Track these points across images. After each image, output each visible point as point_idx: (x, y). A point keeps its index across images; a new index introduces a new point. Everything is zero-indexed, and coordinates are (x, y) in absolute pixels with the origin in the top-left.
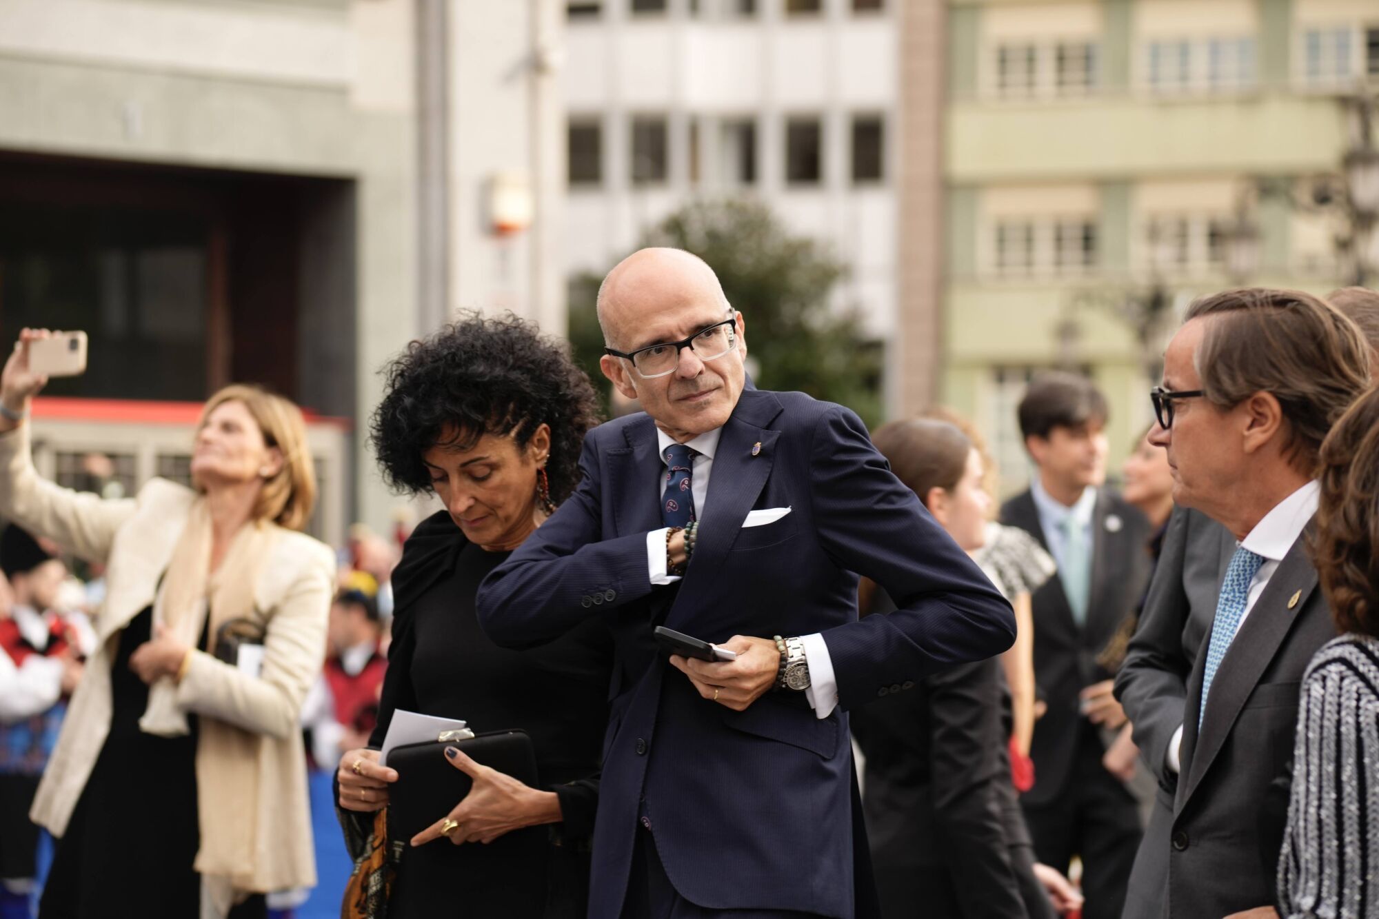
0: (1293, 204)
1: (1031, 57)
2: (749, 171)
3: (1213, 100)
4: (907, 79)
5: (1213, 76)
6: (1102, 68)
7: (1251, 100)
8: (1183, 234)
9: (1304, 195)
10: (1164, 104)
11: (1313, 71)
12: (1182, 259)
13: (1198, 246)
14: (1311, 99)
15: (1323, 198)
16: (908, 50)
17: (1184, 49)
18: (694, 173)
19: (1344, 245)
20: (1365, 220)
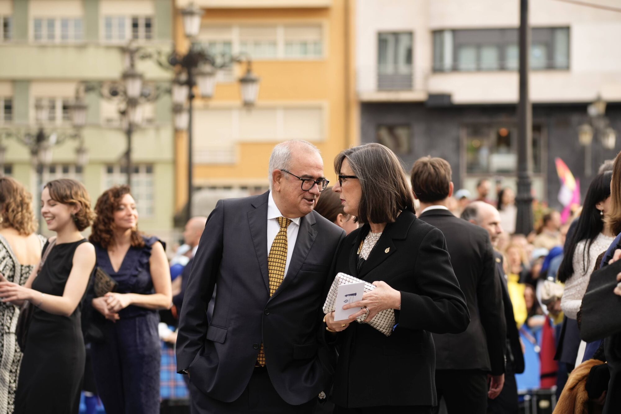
0: (102, 96)
3: (64, 46)
5: (64, 37)
6: (13, 30)
7: (82, 47)
8: (53, 108)
9: (106, 91)
10: (43, 47)
11: (109, 37)
12: (52, 119)
13: (59, 112)
14: (109, 48)
15: (114, 93)
17: (51, 23)
19: (123, 113)
20: (132, 103)
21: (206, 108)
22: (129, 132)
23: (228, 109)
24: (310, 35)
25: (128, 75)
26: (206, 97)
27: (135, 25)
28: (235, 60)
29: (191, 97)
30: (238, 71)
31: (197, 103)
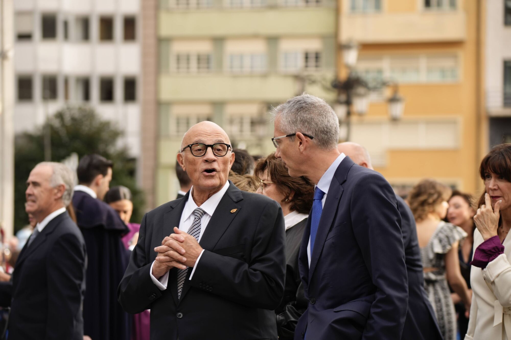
1: (188, 58)
2: (87, 96)
3: (251, 75)
4: (144, 65)
6: (213, 64)
7: (265, 76)
8: (241, 123)
10: (235, 76)
11: (286, 67)
12: (241, 131)
13: (247, 127)
14: (286, 76)
16: (144, 55)
17: (241, 57)
18: (66, 97)
21: (361, 123)
23: (378, 123)
24: (447, 63)
26: (361, 114)
27: (307, 57)
28: (384, 84)
29: (349, 114)
30: (388, 93)
31: (354, 119)
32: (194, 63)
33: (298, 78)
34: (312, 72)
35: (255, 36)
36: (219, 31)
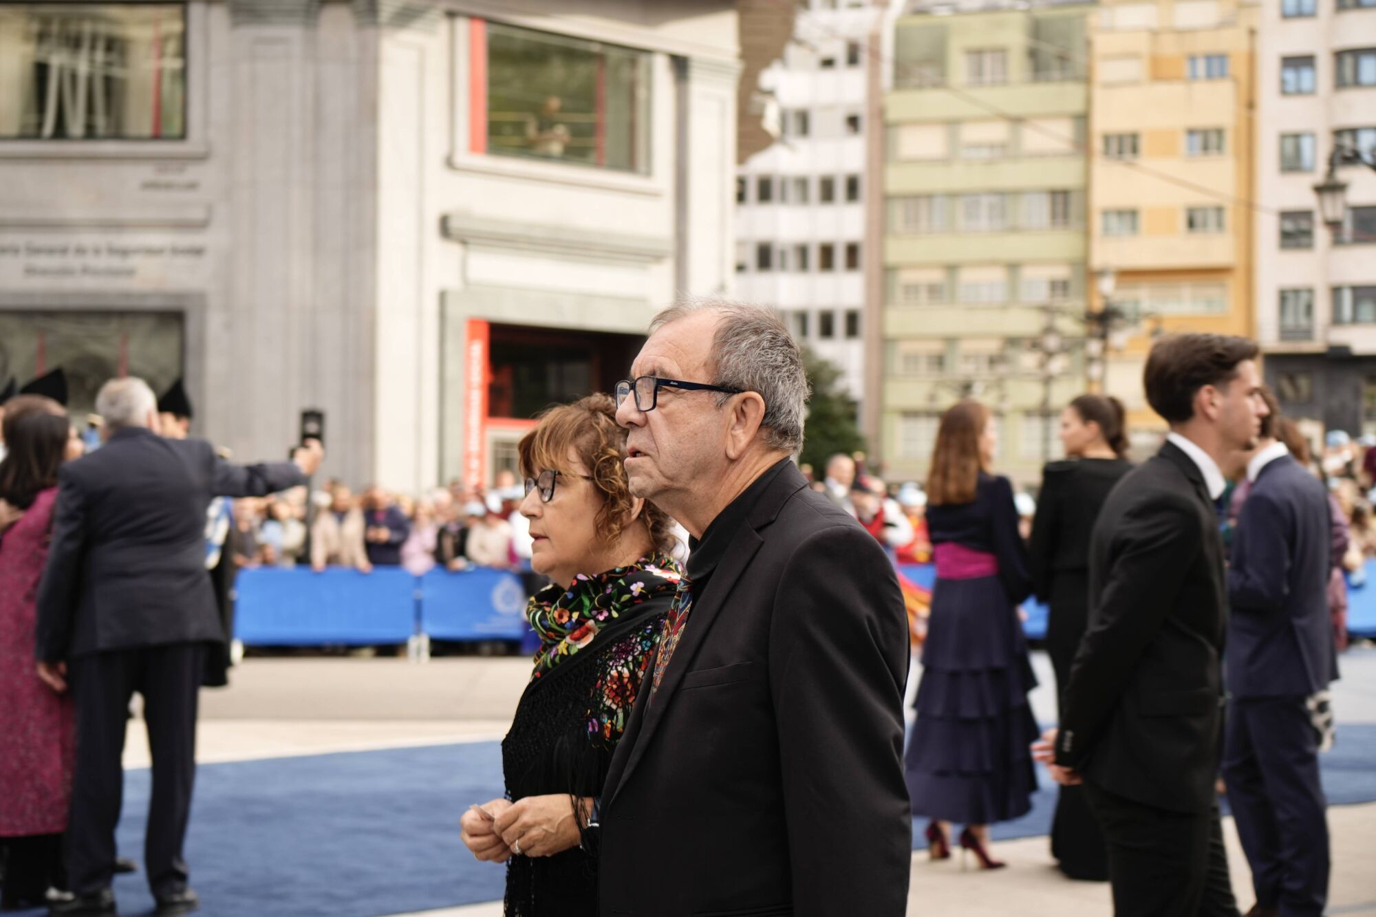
0: (1022, 348)
1: (917, 288)
2: (804, 331)
3: (989, 307)
4: (868, 296)
6: (946, 294)
7: (1004, 307)
8: (978, 360)
9: (1027, 345)
10: (971, 308)
13: (984, 365)
14: (1029, 307)
15: (1034, 346)
16: (869, 285)
17: (978, 286)
19: (1042, 365)
20: (1050, 355)
21: (1116, 360)
22: (1048, 380)
24: (1213, 292)
25: (1049, 330)
26: (1118, 350)
27: (1053, 286)
28: (1148, 315)
29: (1105, 349)
31: (1111, 356)
32: (924, 295)
33: (1045, 309)
34: (1059, 302)
35: (992, 263)
36: (951, 256)
